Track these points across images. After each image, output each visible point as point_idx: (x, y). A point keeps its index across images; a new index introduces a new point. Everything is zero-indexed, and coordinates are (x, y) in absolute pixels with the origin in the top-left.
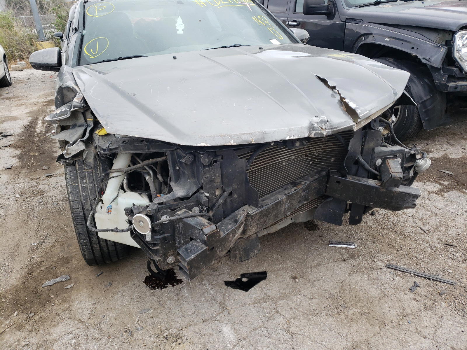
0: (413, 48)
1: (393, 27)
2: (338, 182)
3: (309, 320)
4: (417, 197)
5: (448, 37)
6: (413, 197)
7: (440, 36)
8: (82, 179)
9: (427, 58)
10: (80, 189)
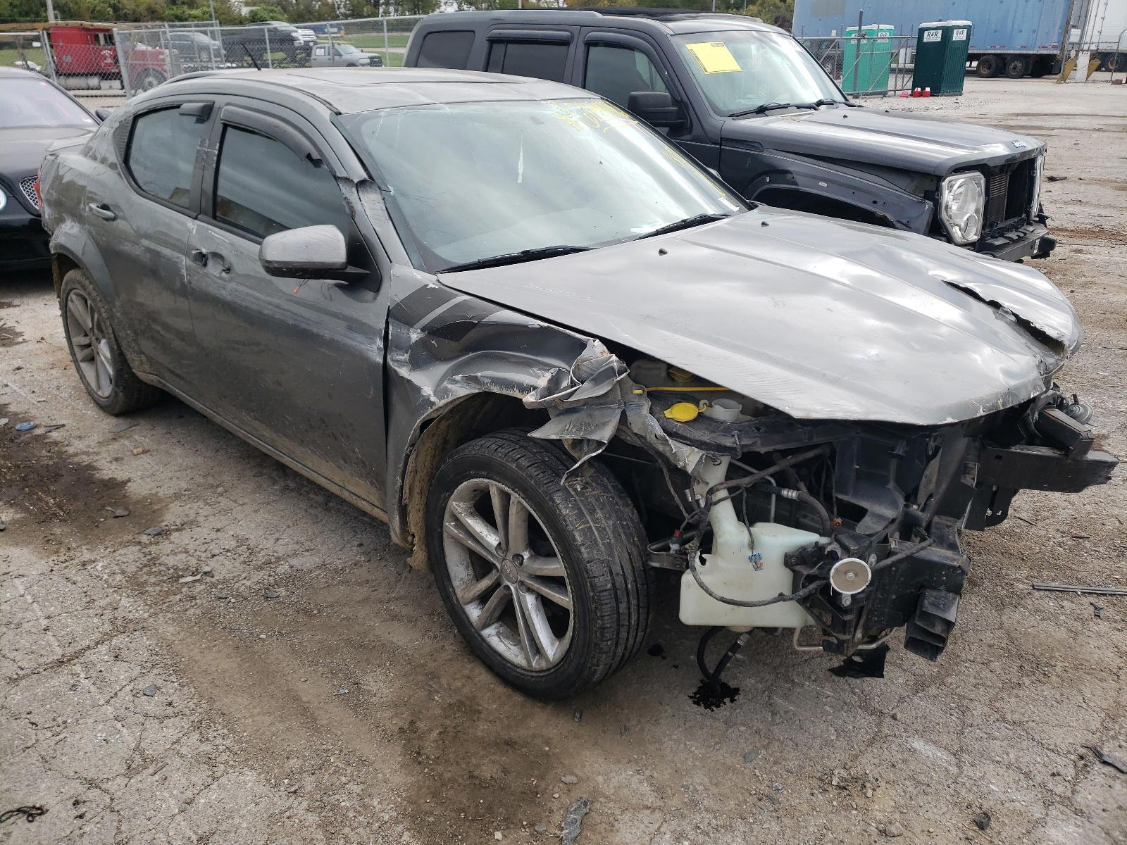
0: (875, 202)
1: (824, 161)
2: (999, 457)
3: (1017, 696)
4: (1112, 465)
5: (929, 186)
6: (1110, 467)
7: (915, 183)
8: (592, 512)
9: (904, 221)
10: (596, 533)
